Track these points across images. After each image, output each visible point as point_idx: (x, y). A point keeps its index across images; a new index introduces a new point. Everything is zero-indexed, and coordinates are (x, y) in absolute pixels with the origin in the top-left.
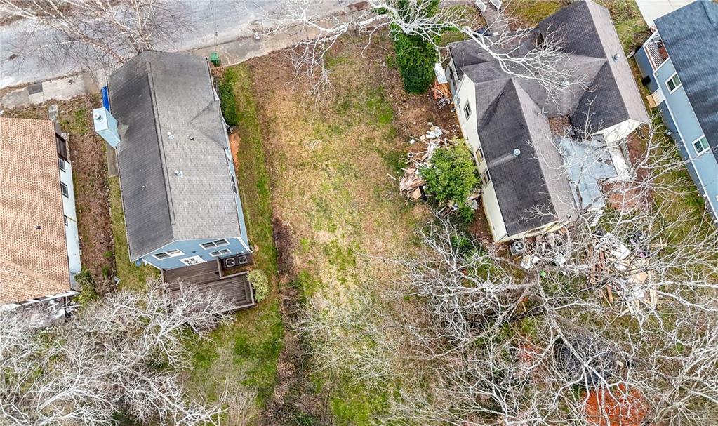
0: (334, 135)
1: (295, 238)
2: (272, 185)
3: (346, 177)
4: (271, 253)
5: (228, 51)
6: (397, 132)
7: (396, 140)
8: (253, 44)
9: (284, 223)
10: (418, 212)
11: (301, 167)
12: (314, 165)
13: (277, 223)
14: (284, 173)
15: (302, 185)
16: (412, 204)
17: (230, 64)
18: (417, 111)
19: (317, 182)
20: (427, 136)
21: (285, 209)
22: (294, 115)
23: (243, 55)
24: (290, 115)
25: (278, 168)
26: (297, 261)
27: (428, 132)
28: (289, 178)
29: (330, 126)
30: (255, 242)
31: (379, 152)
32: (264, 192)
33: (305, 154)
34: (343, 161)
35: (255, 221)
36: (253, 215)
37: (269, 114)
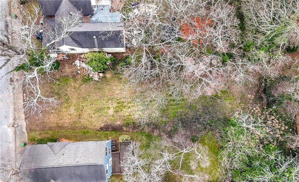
0: (69, 101)
1: (109, 122)
2: (85, 128)
3: (88, 99)
4: (113, 132)
5: (20, 139)
6: (74, 77)
7: (77, 78)
8: (19, 128)
9: (102, 126)
10: (108, 76)
11: (80, 116)
12: (81, 111)
13: (101, 129)
14: (81, 123)
15: (88, 117)
16: (105, 77)
17: (27, 139)
18: (67, 68)
19: (88, 111)
20: (78, 66)
21: (97, 125)
22: (57, 115)
23: (24, 133)
24: (57, 117)
25: (79, 125)
26: (118, 123)
27: (77, 65)
28: (84, 121)
29: (65, 102)
30: (108, 138)
31: (81, 85)
32: (88, 132)
33: (75, 114)
34: (81, 100)
35: (99, 137)
36: (96, 138)
37: (54, 125)
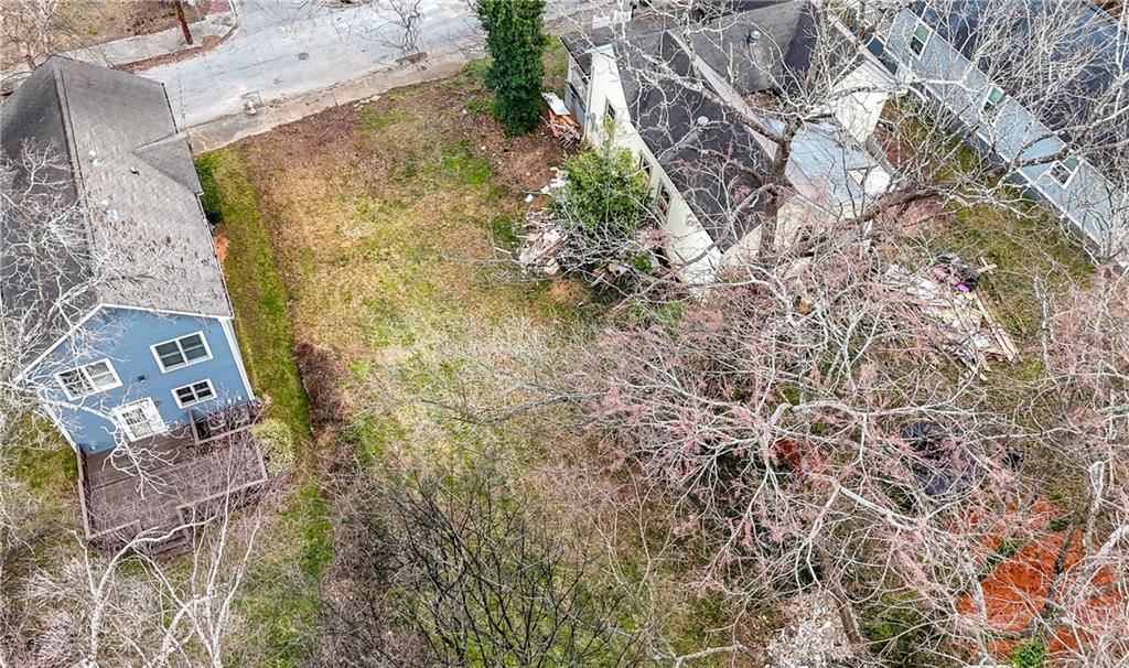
0: (395, 212)
1: (337, 366)
2: (291, 298)
3: (423, 264)
4: (296, 402)
5: (204, 133)
6: (504, 192)
7: (503, 202)
8: (245, 120)
9: (317, 347)
10: (559, 291)
11: (342, 263)
12: (365, 257)
13: (305, 350)
14: (311, 275)
15: (346, 287)
16: (547, 282)
17: (207, 149)
18: (529, 157)
19: (373, 280)
20: (553, 186)
21: (317, 328)
22: (322, 196)
23: (230, 136)
24: (315, 196)
25: (301, 270)
26: (347, 398)
27: (553, 180)
28: (319, 282)
29: (385, 202)
30: (264, 390)
31: (476, 221)
32: (275, 311)
33: (347, 244)
34: (414, 243)
35: (262, 357)
36: (258, 348)
37: (278, 197)
